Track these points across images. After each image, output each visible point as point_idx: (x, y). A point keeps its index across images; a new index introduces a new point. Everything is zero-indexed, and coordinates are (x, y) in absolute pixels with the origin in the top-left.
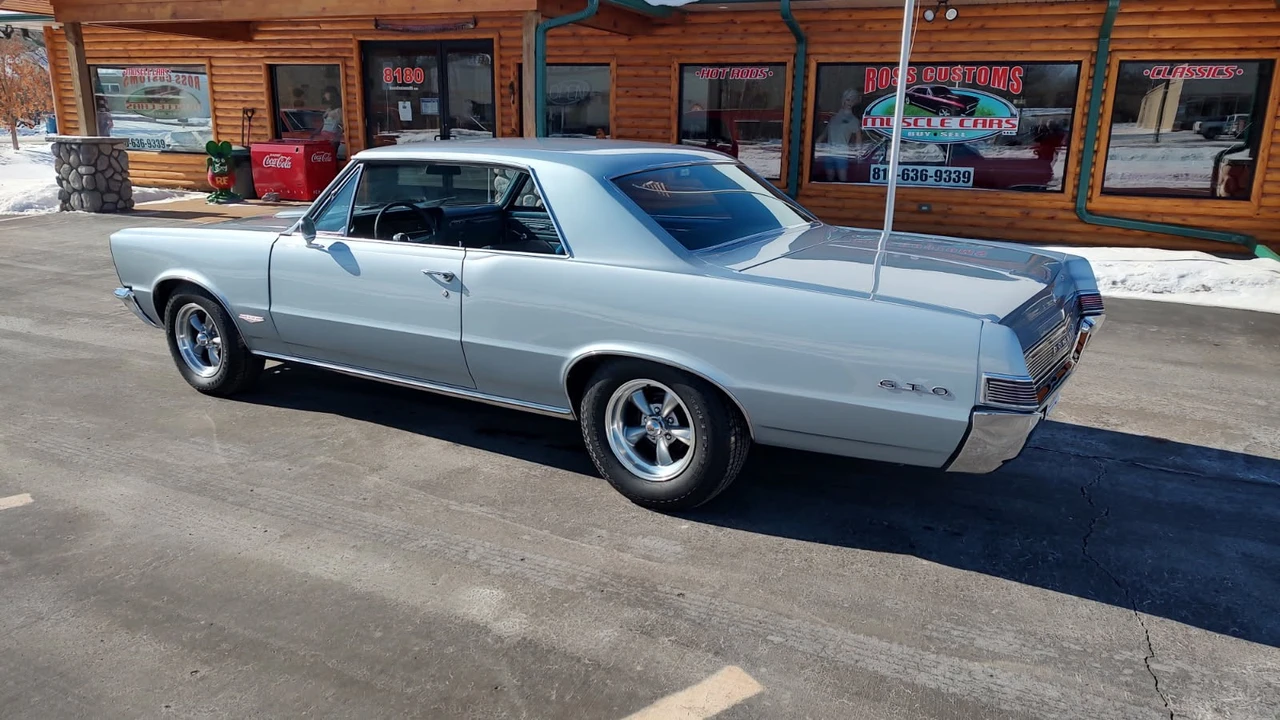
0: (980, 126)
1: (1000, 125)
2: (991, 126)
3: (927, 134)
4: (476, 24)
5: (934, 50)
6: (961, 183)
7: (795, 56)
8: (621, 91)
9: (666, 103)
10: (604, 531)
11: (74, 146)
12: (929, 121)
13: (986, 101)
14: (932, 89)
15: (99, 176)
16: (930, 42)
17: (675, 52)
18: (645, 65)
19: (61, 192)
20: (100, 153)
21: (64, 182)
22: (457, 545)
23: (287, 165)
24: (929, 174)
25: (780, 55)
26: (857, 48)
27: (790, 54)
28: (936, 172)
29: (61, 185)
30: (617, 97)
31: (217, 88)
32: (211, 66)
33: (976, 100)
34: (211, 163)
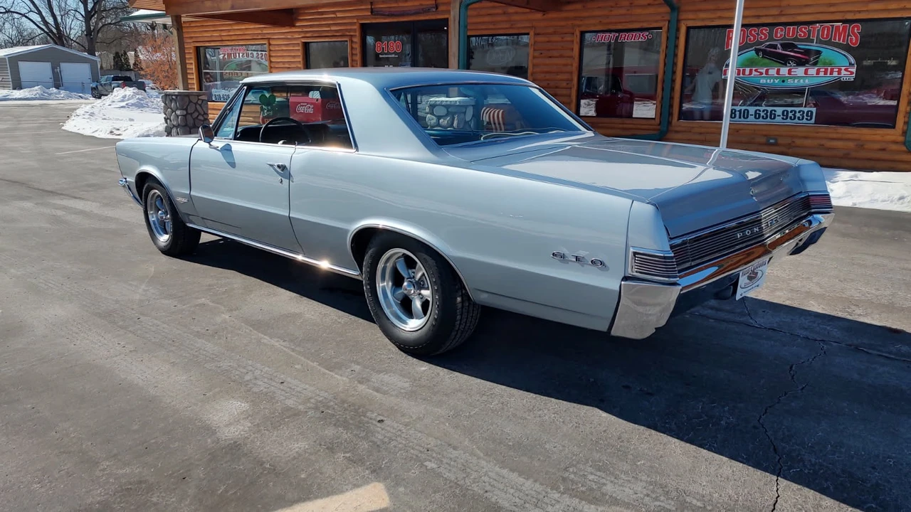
0: (822, 74)
1: (839, 72)
2: (831, 73)
3: (776, 81)
4: (437, 9)
5: (783, 13)
6: (804, 121)
7: (669, 21)
8: (537, 54)
9: (569, 61)
10: (359, 367)
11: (174, 97)
12: (778, 72)
13: (828, 54)
14: (781, 45)
15: (189, 117)
16: (780, 6)
17: (578, 22)
18: (555, 33)
19: (166, 127)
20: (190, 102)
21: (168, 121)
22: (244, 368)
23: (311, 111)
24: (777, 114)
25: (657, 21)
26: (719, 14)
27: (665, 20)
28: (783, 112)
29: (167, 123)
30: (534, 57)
31: (273, 60)
32: (270, 44)
33: (819, 53)
34: (262, 109)
